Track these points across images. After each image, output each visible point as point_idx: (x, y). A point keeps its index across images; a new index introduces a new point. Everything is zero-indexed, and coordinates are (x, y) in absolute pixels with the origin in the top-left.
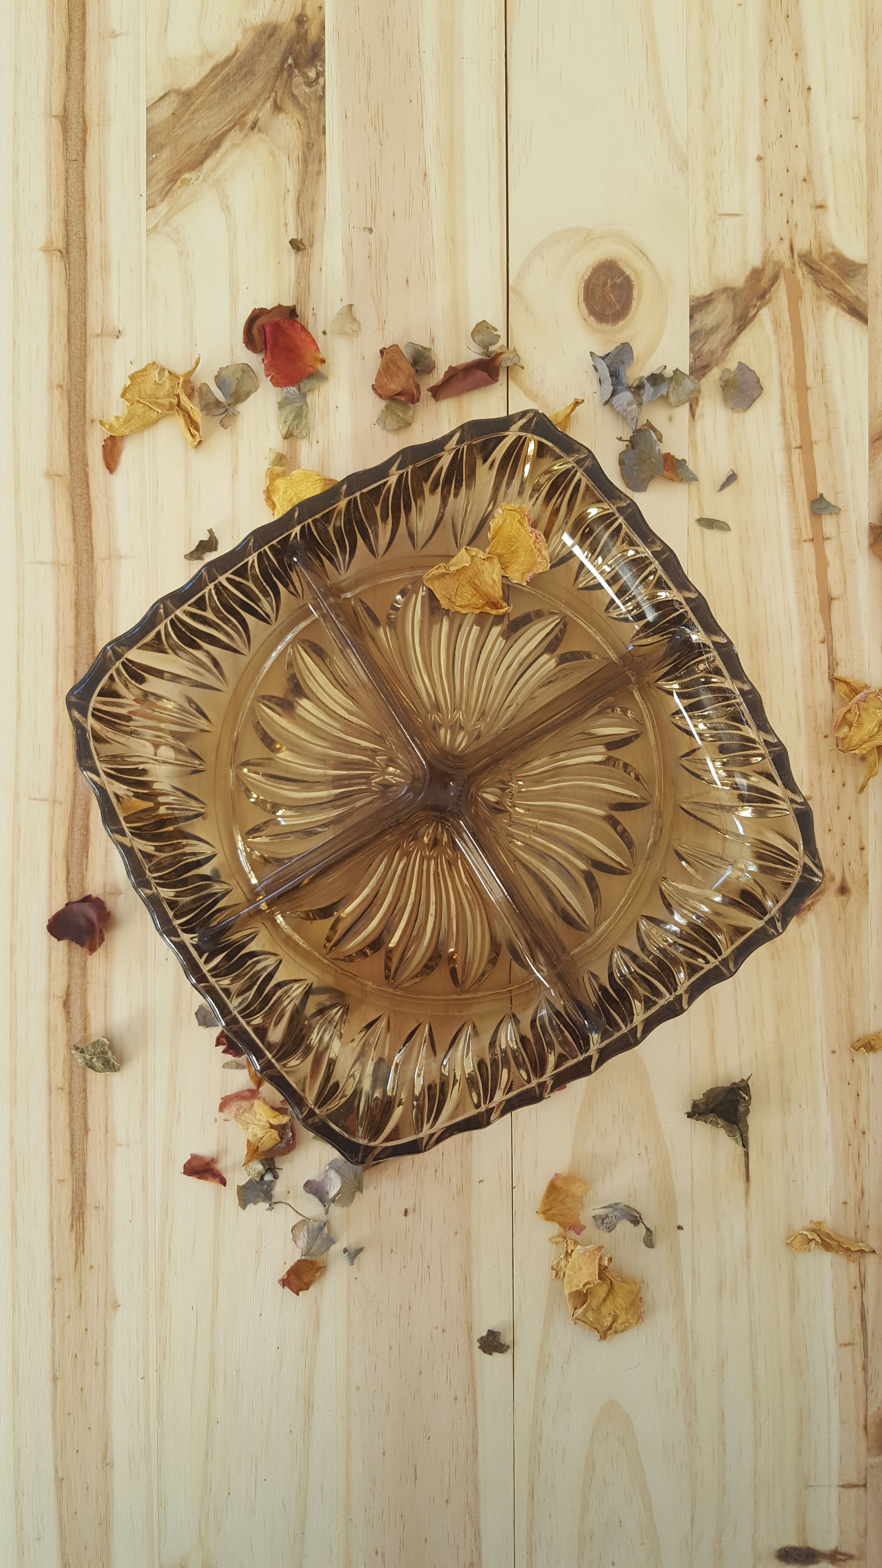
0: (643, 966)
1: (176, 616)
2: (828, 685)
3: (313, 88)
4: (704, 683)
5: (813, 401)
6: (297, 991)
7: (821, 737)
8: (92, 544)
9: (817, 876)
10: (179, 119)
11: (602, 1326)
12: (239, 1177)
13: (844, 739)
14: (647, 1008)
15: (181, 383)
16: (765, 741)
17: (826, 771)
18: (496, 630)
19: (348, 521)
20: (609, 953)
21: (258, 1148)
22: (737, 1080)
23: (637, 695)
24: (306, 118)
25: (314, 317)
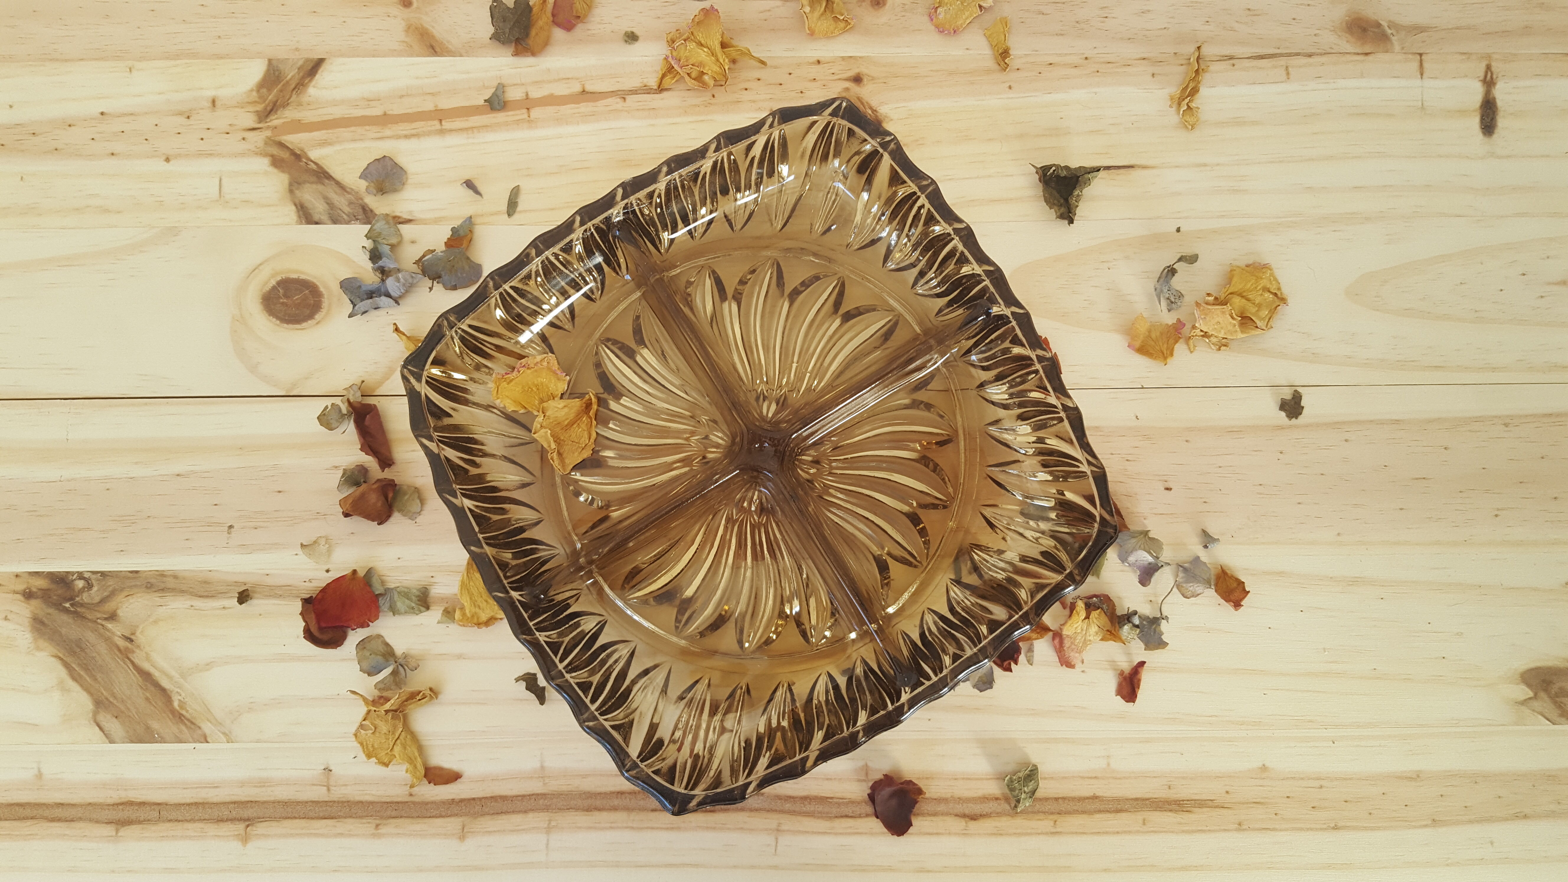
0: (930, 265)
1: (597, 710)
2: (665, 94)
3: (94, 582)
4: (662, 209)
5: (397, 109)
6: (957, 593)
7: (713, 101)
8: (529, 795)
9: (841, 104)
10: (122, 712)
11: (1274, 301)
12: (1137, 651)
13: (715, 80)
14: (967, 261)
15: (375, 709)
16: (715, 152)
17: (746, 96)
18: (613, 405)
19: (506, 546)
20: (919, 297)
21: (1108, 631)
22: (1037, 177)
23: (674, 273)
24: (122, 590)
25: (313, 581)
